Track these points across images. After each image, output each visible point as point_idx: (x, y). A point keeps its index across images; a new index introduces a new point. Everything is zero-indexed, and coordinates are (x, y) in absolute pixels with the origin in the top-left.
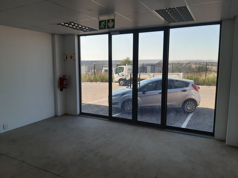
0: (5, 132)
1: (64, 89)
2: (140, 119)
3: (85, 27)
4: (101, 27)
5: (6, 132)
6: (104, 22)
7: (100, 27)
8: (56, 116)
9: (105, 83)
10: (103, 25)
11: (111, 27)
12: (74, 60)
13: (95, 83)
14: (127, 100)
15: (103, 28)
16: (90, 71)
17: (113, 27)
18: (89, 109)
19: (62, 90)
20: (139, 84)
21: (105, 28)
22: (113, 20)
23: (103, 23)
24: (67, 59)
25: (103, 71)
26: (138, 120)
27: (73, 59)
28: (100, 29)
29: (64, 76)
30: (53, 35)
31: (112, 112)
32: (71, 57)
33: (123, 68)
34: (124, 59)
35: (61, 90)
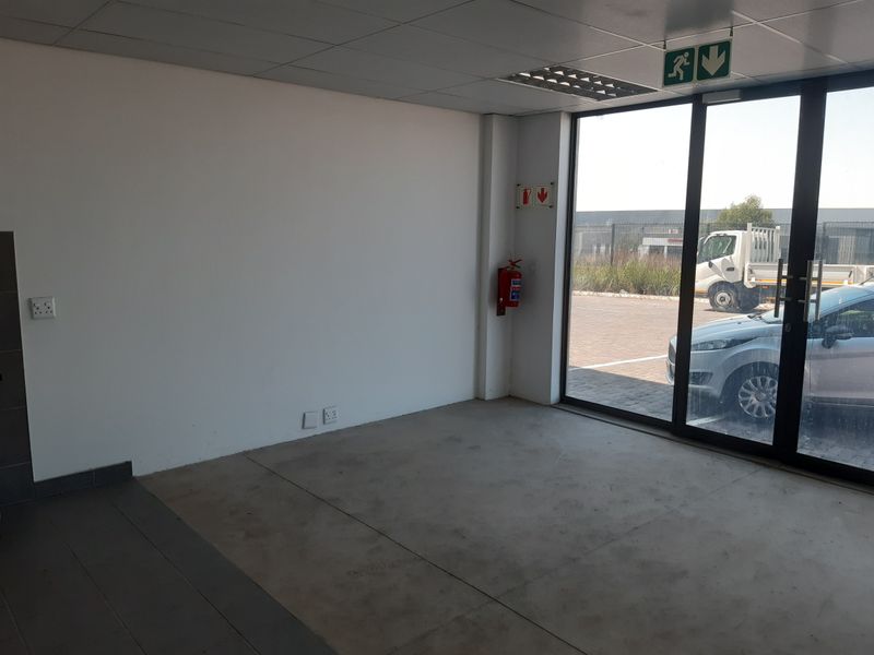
0: (327, 433)
1: (508, 310)
2: (806, 447)
3: (605, 81)
4: (674, 74)
5: (331, 433)
6: (687, 54)
7: (670, 75)
8: (478, 399)
9: (652, 297)
10: (682, 67)
11: (712, 73)
12: (553, 206)
13: (610, 294)
14: (755, 364)
15: (681, 78)
16: (591, 251)
17: (724, 71)
18: (591, 388)
19: (503, 314)
20: (817, 302)
21: (688, 79)
22: (725, 47)
23: (682, 60)
24: (525, 201)
25: (643, 251)
26: (799, 451)
27: (547, 201)
28: (668, 82)
29: (513, 264)
30: (485, 117)
31: (689, 406)
32: (542, 196)
33: (734, 238)
34: (736, 204)
35: (500, 312)
